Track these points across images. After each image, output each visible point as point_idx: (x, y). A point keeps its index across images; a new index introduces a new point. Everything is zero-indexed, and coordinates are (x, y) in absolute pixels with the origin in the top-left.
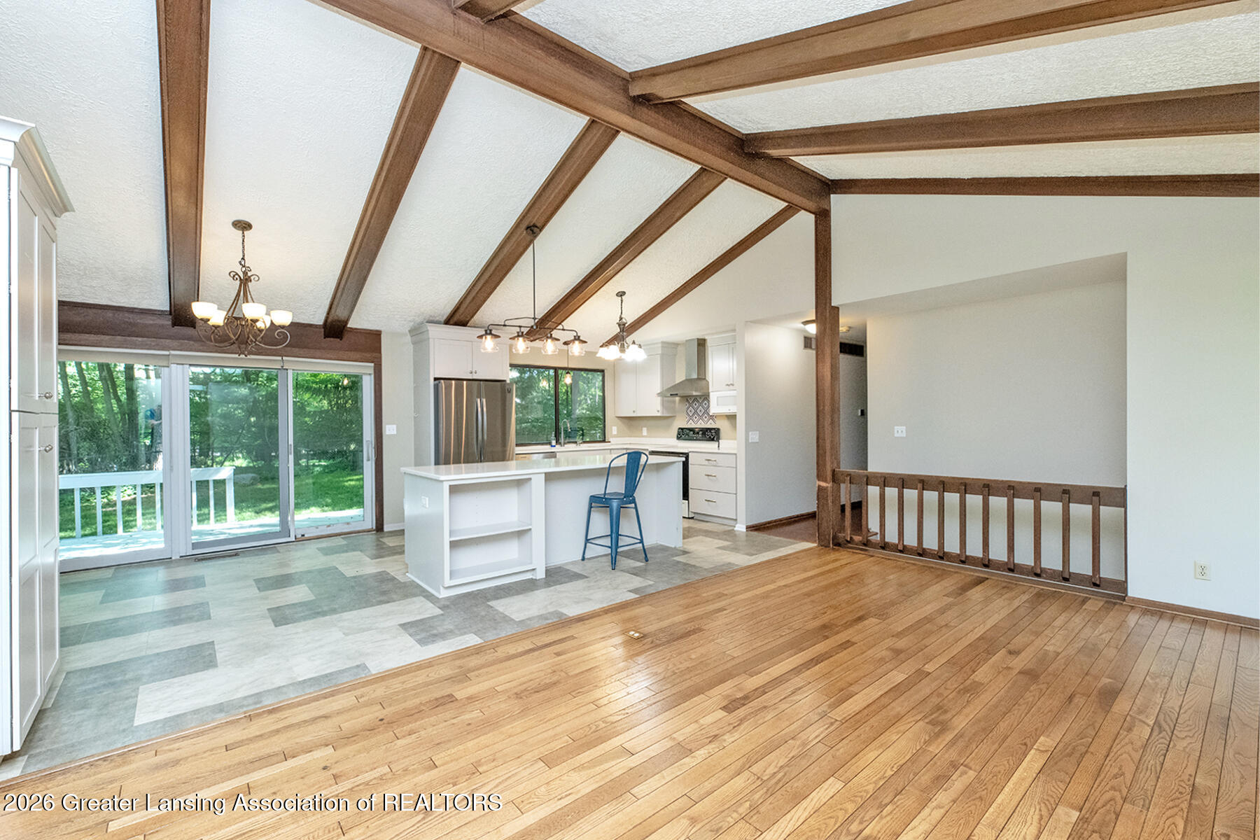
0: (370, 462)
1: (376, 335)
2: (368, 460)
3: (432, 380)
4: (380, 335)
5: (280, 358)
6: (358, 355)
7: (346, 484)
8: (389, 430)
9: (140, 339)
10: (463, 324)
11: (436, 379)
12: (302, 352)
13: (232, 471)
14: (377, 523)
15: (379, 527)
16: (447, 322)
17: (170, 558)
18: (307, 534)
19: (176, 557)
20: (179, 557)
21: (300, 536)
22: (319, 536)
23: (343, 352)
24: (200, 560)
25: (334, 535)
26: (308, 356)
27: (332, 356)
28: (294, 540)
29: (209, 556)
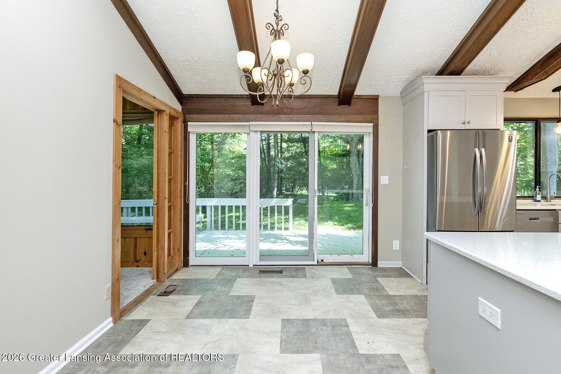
0: (368, 207)
1: (374, 100)
2: (367, 205)
3: (426, 132)
4: (378, 99)
5: (310, 123)
6: (361, 117)
7: (345, 208)
8: (383, 180)
9: (236, 116)
10: (458, 72)
11: (429, 131)
12: (324, 117)
13: (292, 202)
14: (372, 259)
15: (374, 263)
16: (441, 73)
17: (248, 266)
18: (325, 259)
19: (251, 266)
20: (253, 265)
21: (321, 260)
22: (333, 262)
23: (351, 116)
24: (262, 272)
25: (343, 264)
26: (328, 121)
27: (343, 120)
28: (317, 264)
29: (267, 269)
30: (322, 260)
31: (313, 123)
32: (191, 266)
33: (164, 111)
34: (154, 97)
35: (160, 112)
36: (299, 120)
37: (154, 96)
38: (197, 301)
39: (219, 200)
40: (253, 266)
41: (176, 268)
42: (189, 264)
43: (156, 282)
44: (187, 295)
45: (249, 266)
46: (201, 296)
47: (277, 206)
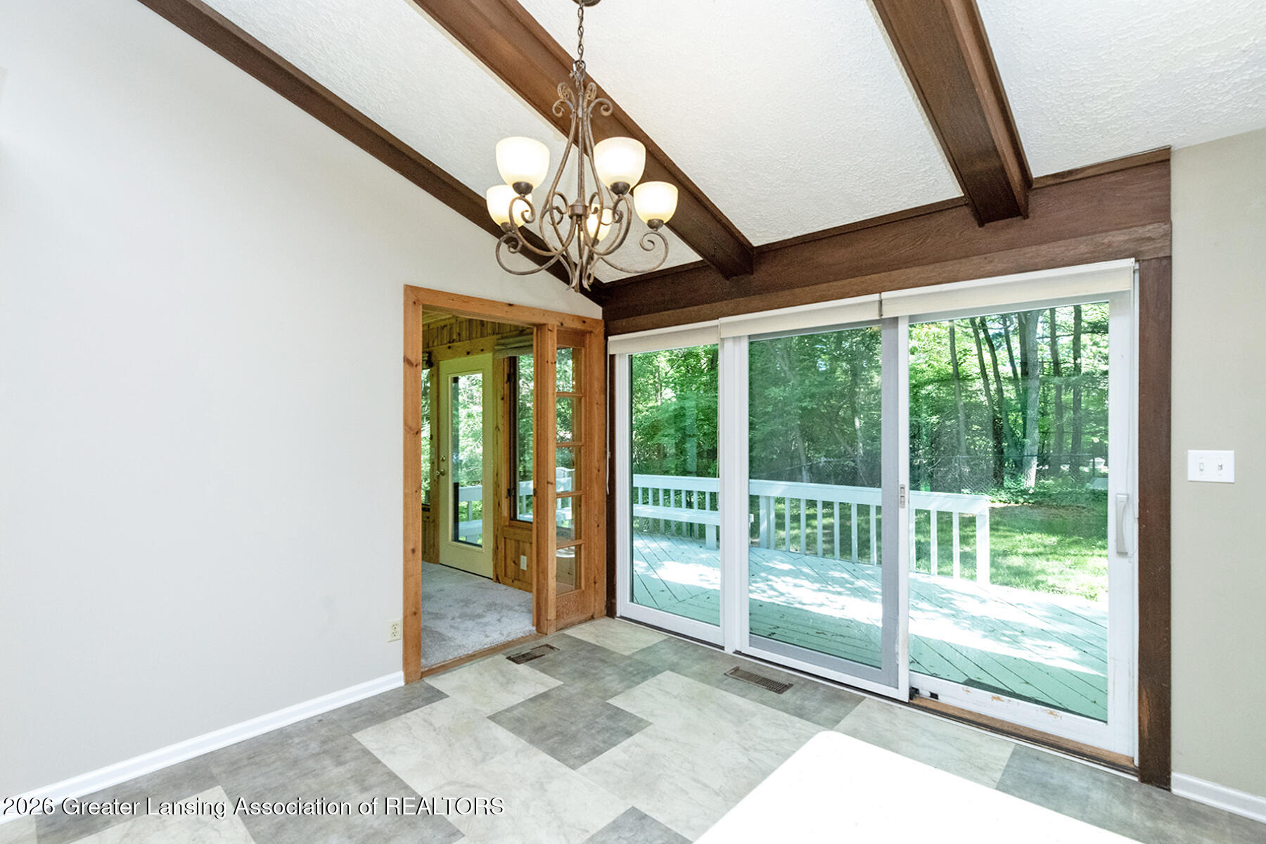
1: (1147, 169)
4: (1166, 161)
5: (876, 297)
6: (1081, 246)
8: (1202, 467)
9: (695, 308)
12: (927, 272)
14: (1143, 750)
15: (1151, 770)
17: (722, 648)
18: (941, 695)
19: (729, 650)
20: (734, 650)
21: (929, 695)
22: (970, 712)
23: (1034, 248)
24: (737, 673)
25: (1006, 728)
26: (940, 280)
27: (1000, 266)
28: (906, 700)
29: (759, 670)
30: (934, 696)
31: (885, 295)
32: (621, 617)
33: (544, 324)
34: (510, 305)
35: (540, 327)
36: (848, 293)
37: (508, 302)
38: (542, 690)
39: (791, 486)
40: (734, 653)
41: (591, 614)
42: (615, 613)
43: (535, 632)
44: (546, 673)
45: (724, 650)
46: (562, 683)
47: (939, 513)
